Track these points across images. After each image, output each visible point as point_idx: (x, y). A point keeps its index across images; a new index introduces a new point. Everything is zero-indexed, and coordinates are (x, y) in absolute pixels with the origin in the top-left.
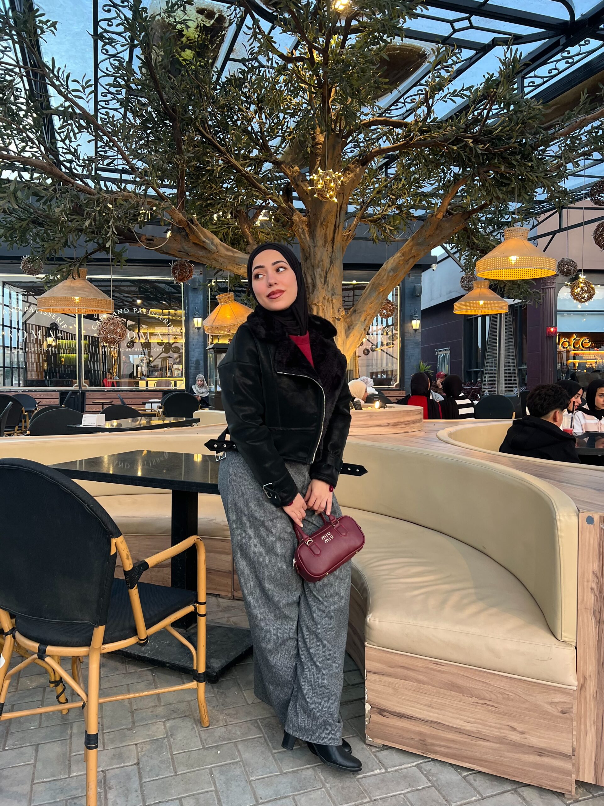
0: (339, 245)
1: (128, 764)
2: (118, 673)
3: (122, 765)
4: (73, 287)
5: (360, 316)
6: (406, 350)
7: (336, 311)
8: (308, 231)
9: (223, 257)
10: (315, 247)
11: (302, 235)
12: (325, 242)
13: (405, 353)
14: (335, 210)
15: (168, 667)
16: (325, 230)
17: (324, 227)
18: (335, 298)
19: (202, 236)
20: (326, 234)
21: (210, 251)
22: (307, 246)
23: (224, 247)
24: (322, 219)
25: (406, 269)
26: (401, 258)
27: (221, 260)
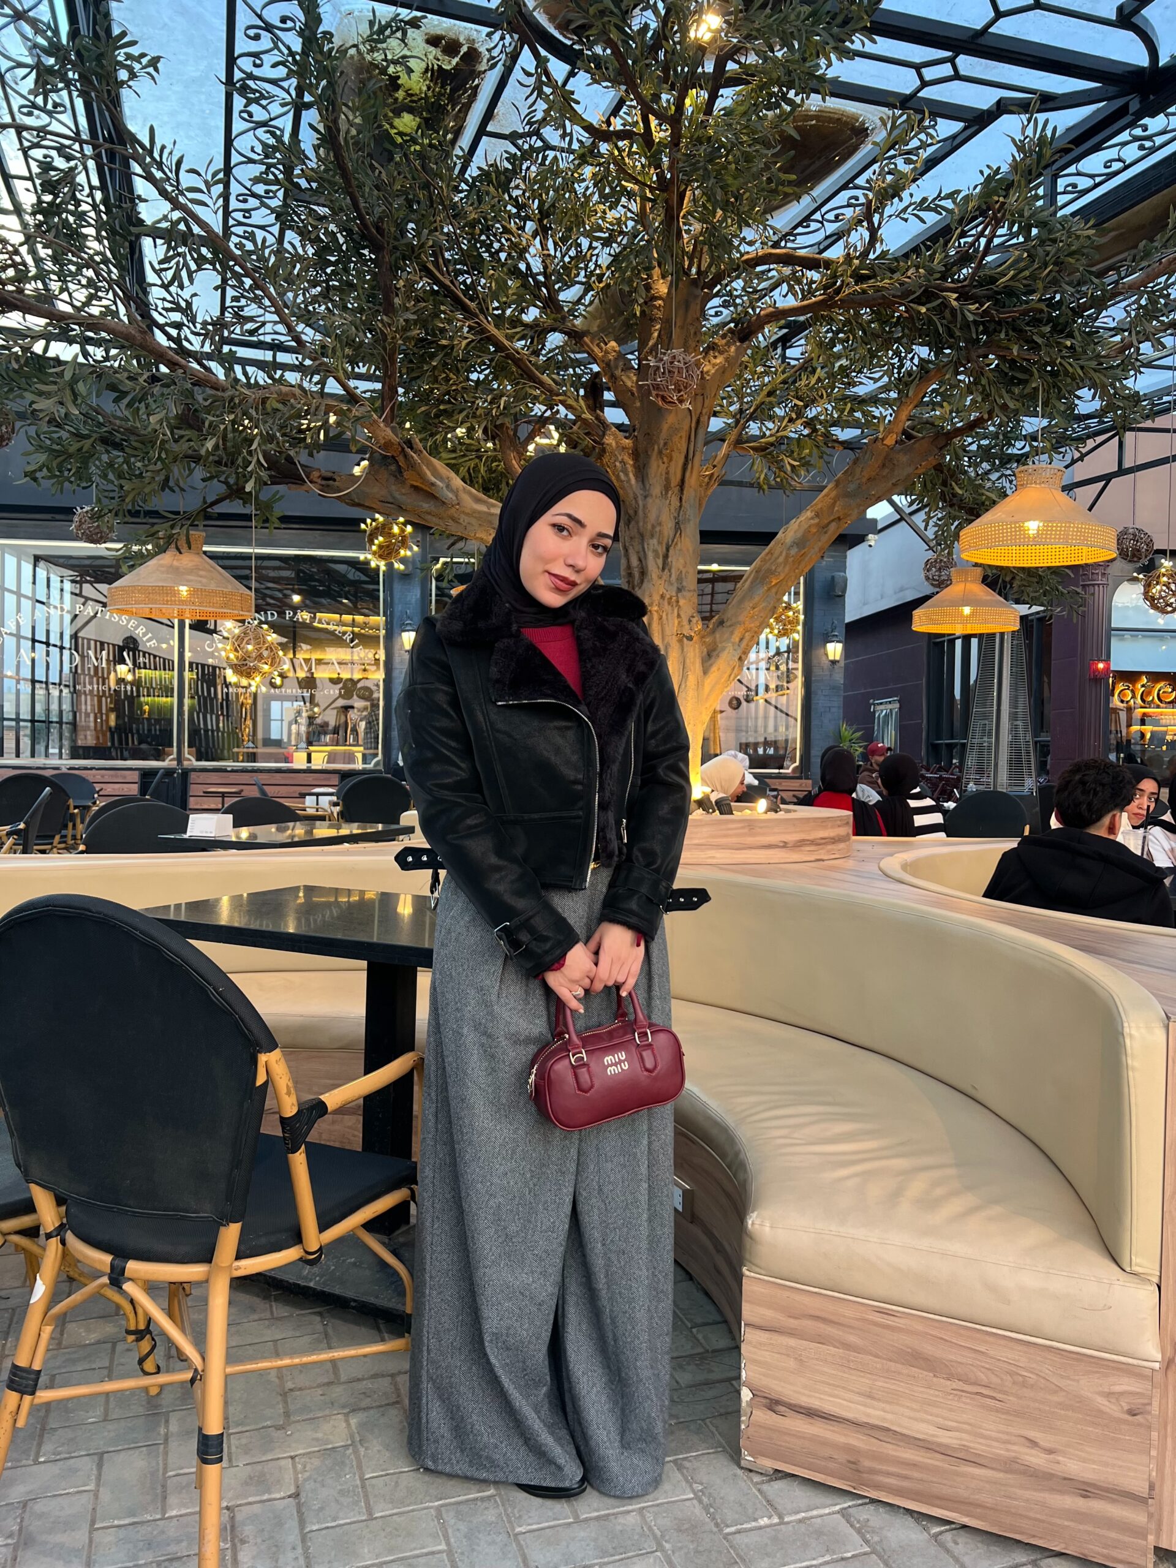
0: (693, 494)
1: (278, 1496)
2: (256, 1317)
3: (266, 1497)
4: (177, 568)
5: (732, 633)
6: (814, 701)
7: (685, 622)
8: (634, 466)
9: (467, 514)
10: (646, 497)
11: (621, 474)
12: (667, 487)
13: (813, 706)
14: (686, 427)
15: (353, 1308)
16: (666, 465)
17: (665, 459)
18: (684, 597)
19: (428, 473)
20: (667, 473)
21: (444, 503)
22: (631, 495)
23: (470, 494)
24: (662, 442)
25: (820, 544)
26: (812, 522)
27: (465, 520)
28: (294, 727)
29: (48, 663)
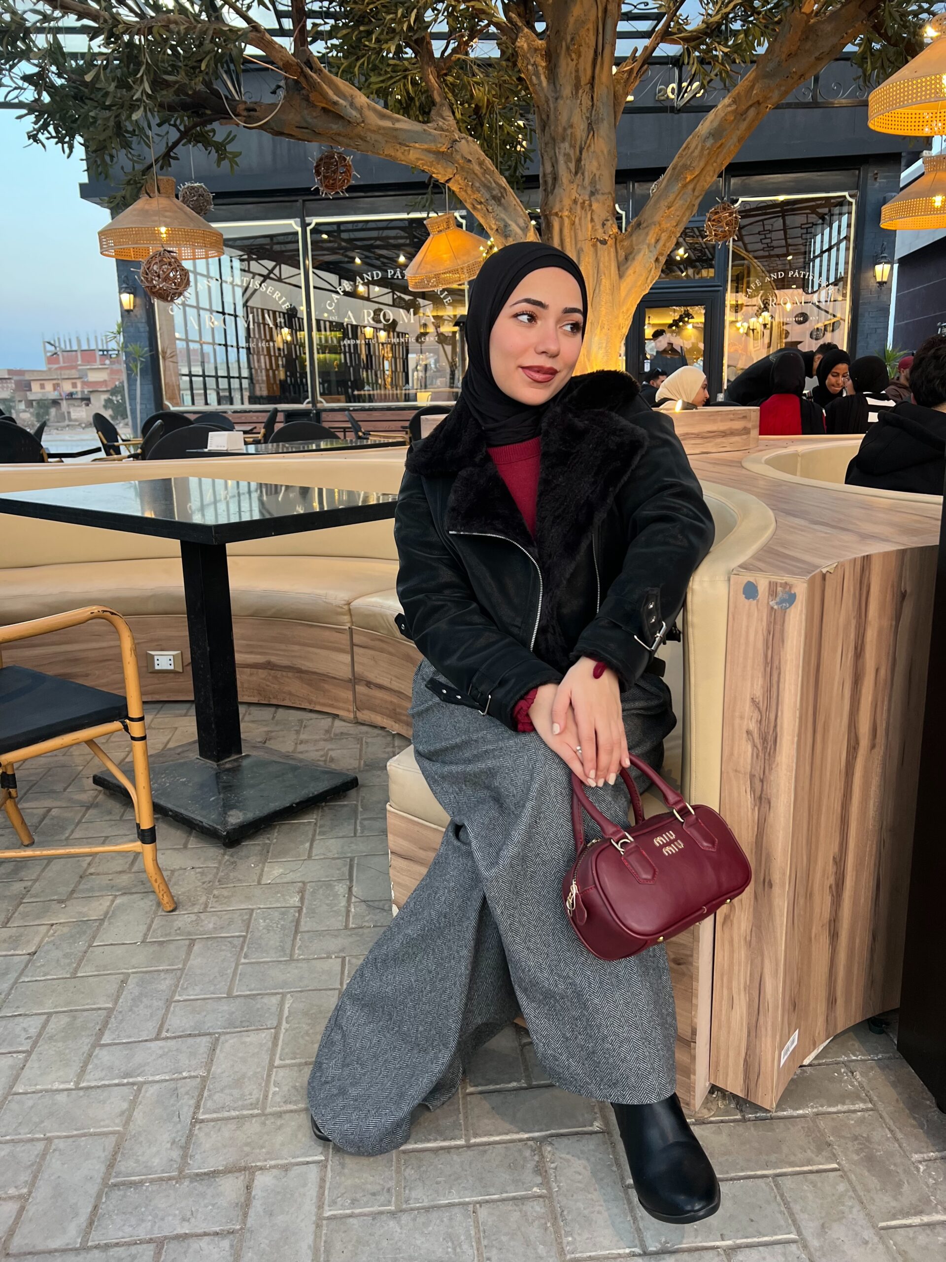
0: (605, 90)
5: (647, 234)
7: (599, 227)
8: (547, 67)
9: (374, 132)
10: (557, 99)
11: (533, 77)
12: (577, 86)
14: (593, 18)
16: (575, 62)
17: (574, 56)
18: (598, 201)
19: (330, 93)
20: (577, 71)
21: (349, 121)
22: (543, 99)
23: (375, 110)
24: (569, 38)
25: (738, 133)
26: (729, 109)
27: (371, 137)
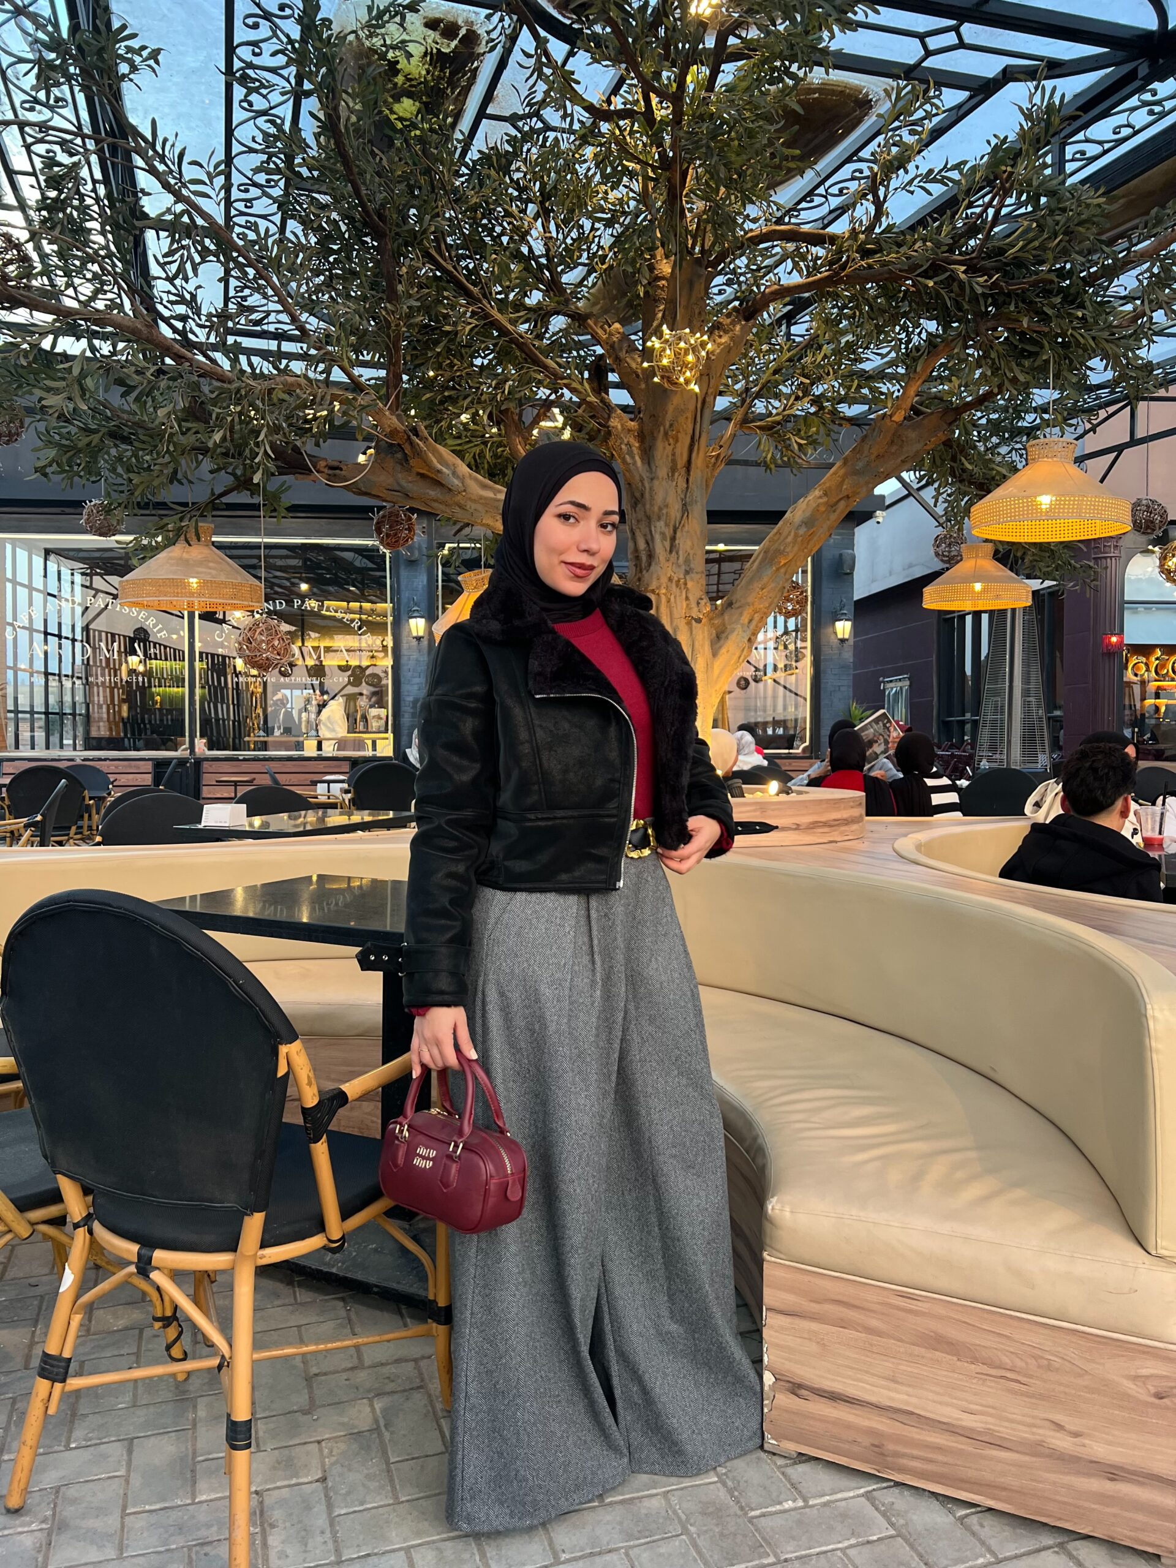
0: (700, 474)
1: (305, 1480)
2: (279, 1302)
3: (294, 1481)
4: (187, 560)
5: (741, 614)
6: (823, 681)
7: (693, 605)
8: (639, 448)
9: (474, 501)
10: (652, 479)
11: (627, 457)
12: (674, 469)
13: (822, 686)
14: (692, 407)
15: (376, 1293)
16: (671, 447)
17: (671, 441)
18: (692, 579)
19: (435, 461)
20: (673, 455)
21: (450, 490)
22: (637, 478)
23: (476, 480)
24: (667, 424)
25: (828, 523)
26: (821, 501)
27: (471, 506)
28: (304, 715)
29: (60, 655)
